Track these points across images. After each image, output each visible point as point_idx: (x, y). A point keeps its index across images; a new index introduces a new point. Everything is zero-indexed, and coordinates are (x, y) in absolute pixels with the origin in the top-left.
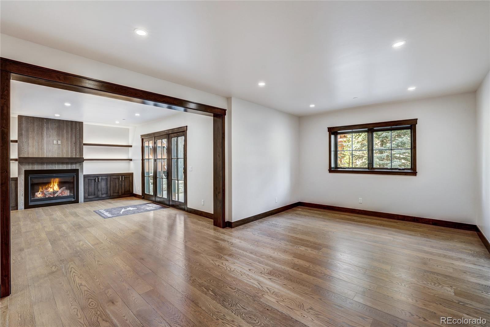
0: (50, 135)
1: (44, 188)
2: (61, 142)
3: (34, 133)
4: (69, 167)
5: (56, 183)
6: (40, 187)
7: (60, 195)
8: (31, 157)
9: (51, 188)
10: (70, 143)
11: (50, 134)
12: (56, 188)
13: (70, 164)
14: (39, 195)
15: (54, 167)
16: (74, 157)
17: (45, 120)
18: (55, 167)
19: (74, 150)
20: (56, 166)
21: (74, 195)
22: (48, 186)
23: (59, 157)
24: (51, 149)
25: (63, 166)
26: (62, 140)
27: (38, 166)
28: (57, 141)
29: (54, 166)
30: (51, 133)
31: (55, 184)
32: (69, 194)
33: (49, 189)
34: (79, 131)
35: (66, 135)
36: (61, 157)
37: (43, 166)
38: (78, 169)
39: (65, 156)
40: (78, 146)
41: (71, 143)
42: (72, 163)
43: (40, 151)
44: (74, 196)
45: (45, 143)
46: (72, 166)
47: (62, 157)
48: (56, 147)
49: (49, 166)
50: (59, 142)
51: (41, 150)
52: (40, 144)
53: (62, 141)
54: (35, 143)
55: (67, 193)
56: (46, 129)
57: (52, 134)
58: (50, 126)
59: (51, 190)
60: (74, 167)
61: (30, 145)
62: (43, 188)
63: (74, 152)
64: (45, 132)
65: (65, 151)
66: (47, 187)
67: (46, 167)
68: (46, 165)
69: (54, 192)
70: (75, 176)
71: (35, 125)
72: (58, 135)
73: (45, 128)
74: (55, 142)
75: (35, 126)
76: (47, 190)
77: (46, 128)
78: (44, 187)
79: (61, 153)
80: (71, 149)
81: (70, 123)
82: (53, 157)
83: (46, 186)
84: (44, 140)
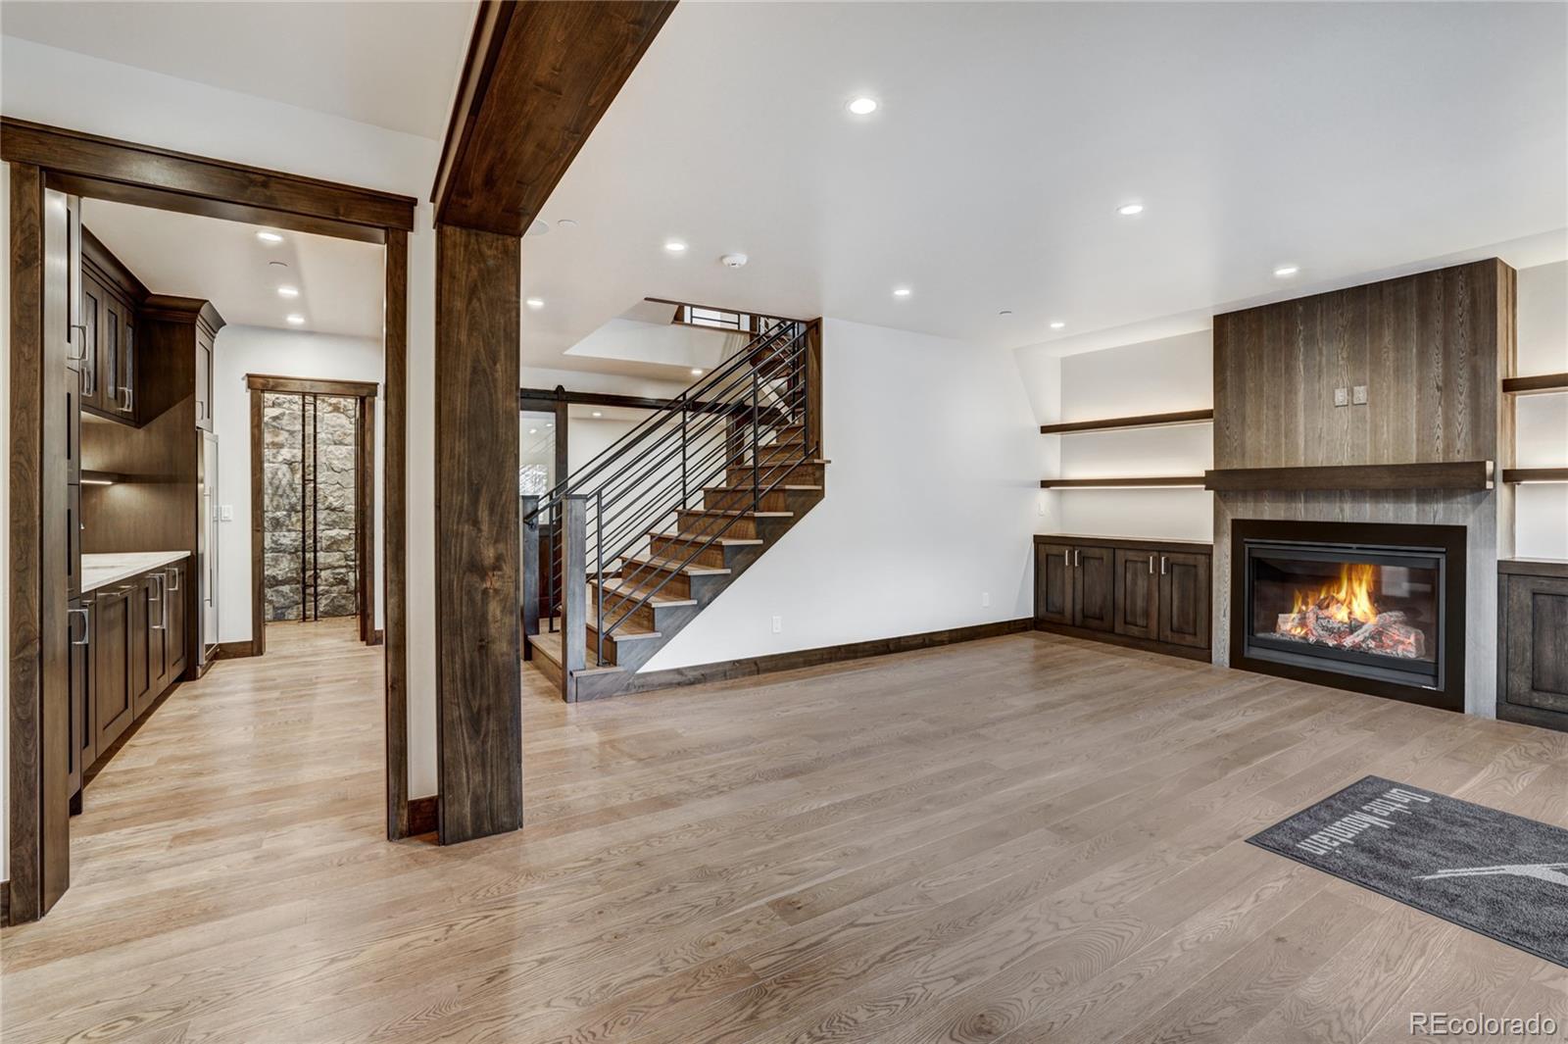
0: (1320, 371)
1: (1310, 601)
2: (1370, 393)
3: (1263, 369)
4: (1410, 513)
5: (1360, 584)
6: (1297, 593)
7: (1372, 644)
8: (1252, 467)
9: (1338, 602)
10: (1415, 390)
11: (1320, 362)
12: (1362, 606)
13: (1414, 499)
14: (1289, 625)
15: (1337, 510)
16: (1439, 458)
17: (1301, 308)
18: (1342, 510)
19: (1439, 421)
20: (1347, 507)
21: (1437, 663)
22: (1328, 592)
23: (1362, 464)
24: (1325, 430)
25: (1380, 506)
26: (1371, 380)
27: (1274, 504)
28: (1351, 392)
29: (1338, 505)
30: (1324, 359)
31: (1356, 585)
32: (1411, 653)
33: (1333, 609)
34: (1466, 317)
35: (1391, 355)
36: (1368, 463)
37: (1294, 505)
38: (1464, 528)
39: (1387, 458)
40: (1462, 398)
41: (1420, 390)
42: (1425, 495)
43: (1283, 440)
44: (1437, 669)
45: (1301, 407)
46: (1427, 507)
47: (1373, 464)
48: (1344, 419)
49: (1317, 505)
50: (1361, 394)
51: (1286, 437)
52: (1282, 413)
53: (1371, 386)
54: (1265, 411)
55: (1406, 643)
56: (1306, 344)
57: (1328, 360)
58: (1319, 328)
59: (1340, 614)
60: (1438, 513)
61: (1248, 421)
62: (1308, 597)
63: (1440, 432)
64: (1301, 358)
65: (1386, 435)
66: (1322, 597)
67: (1303, 511)
68: (1306, 502)
69: (1354, 627)
70: (1444, 561)
71: (1265, 337)
72: (1356, 359)
73: (1301, 343)
74: (1341, 396)
75: (1266, 343)
76: (1326, 613)
77: (1305, 339)
78: (1310, 593)
79: (1368, 445)
80: (1419, 422)
81: (1414, 288)
82: (1334, 463)
83: (1320, 593)
84: (1296, 394)
